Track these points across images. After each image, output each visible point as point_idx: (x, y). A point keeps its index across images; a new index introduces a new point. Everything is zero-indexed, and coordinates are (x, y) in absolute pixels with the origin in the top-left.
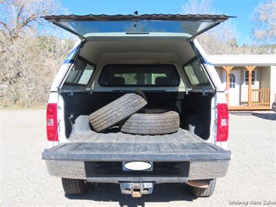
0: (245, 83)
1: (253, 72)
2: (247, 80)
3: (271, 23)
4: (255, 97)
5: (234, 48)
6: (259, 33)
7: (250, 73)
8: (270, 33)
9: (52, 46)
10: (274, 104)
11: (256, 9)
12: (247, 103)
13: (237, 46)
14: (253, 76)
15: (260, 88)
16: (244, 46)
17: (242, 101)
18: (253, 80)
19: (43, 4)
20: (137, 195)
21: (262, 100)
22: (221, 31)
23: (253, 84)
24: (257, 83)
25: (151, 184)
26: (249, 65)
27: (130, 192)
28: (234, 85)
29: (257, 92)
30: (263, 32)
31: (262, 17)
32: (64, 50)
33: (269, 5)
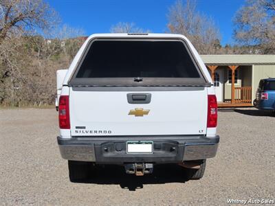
0: (228, 82)
1: (236, 71)
2: (230, 79)
3: (252, 25)
4: (238, 95)
5: (218, 48)
6: (242, 34)
7: (233, 72)
8: (251, 34)
9: (38, 46)
10: (255, 101)
11: (238, 11)
12: (231, 100)
13: (220, 47)
14: (236, 75)
15: (242, 86)
16: (227, 46)
17: (225, 98)
18: (236, 79)
19: (31, 4)
20: (139, 174)
21: (244, 97)
22: (205, 32)
23: (236, 82)
24: (239, 81)
25: (152, 165)
26: (232, 65)
27: (134, 172)
28: (218, 83)
29: (240, 90)
30: (245, 33)
31: (244, 19)
32: (50, 50)
33: (250, 8)
